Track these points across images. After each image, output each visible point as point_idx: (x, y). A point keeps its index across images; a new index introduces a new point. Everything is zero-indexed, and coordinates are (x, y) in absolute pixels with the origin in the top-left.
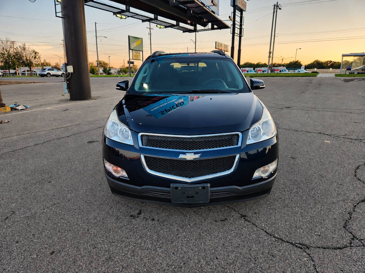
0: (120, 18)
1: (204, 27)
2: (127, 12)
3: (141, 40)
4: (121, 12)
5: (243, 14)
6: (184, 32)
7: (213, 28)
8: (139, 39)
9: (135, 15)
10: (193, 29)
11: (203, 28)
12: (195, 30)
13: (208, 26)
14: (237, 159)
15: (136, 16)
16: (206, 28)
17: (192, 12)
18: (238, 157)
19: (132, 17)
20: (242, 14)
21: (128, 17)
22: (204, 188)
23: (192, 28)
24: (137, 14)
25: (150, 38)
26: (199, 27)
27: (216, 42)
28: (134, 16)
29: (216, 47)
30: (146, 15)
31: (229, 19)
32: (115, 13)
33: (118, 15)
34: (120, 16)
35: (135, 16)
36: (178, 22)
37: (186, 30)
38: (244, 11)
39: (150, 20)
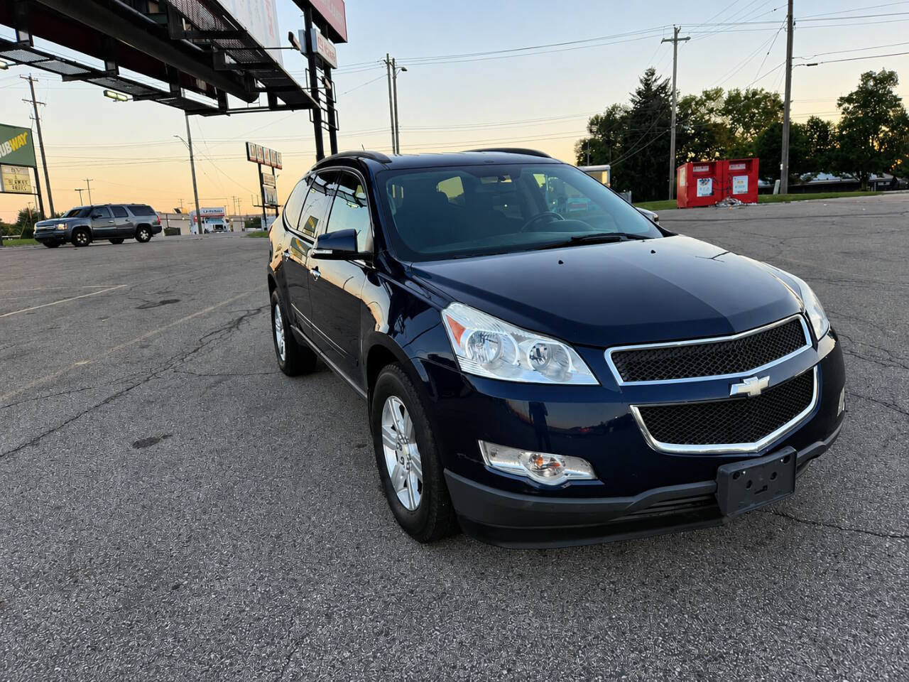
1: (246, 103)
2: (21, 51)
3: (26, 133)
5: (332, 73)
6: (189, 113)
7: (273, 107)
8: (20, 131)
9: (45, 58)
10: (217, 107)
11: (243, 104)
12: (223, 109)
13: (257, 101)
15: (47, 63)
16: (251, 105)
19: (30, 64)
20: (328, 75)
21: (20, 62)
22: (787, 459)
23: (213, 103)
24: (52, 57)
27: (247, 144)
28: (40, 61)
29: (250, 156)
36: (176, 87)
38: (334, 68)
39: (89, 75)
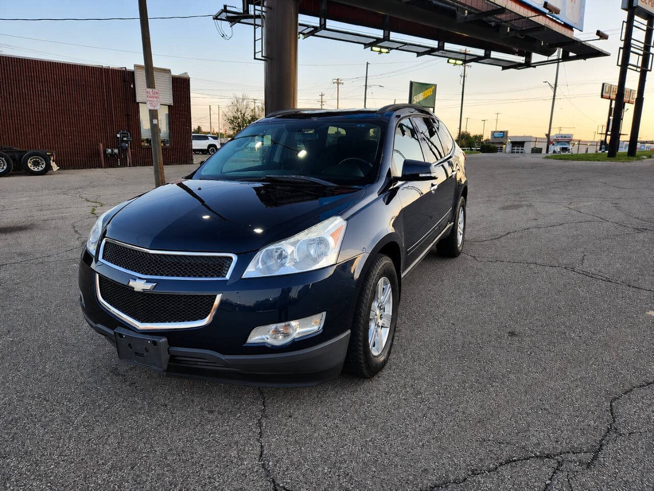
0: (378, 53)
1: (547, 57)
2: (386, 42)
3: (433, 87)
4: (376, 42)
6: (504, 68)
7: (566, 58)
8: (431, 86)
9: (402, 45)
10: (524, 62)
11: (545, 58)
12: (528, 64)
13: (554, 54)
14: (217, 302)
15: (405, 47)
16: (551, 58)
17: (508, 31)
18: (219, 297)
19: (397, 49)
20: (650, 24)
21: (392, 49)
22: (154, 343)
23: (521, 60)
24: (406, 44)
25: (462, 84)
26: (536, 57)
27: (603, 84)
28: (401, 47)
29: (604, 94)
30: (422, 44)
31: (598, 37)
32: (366, 45)
33: (374, 48)
34: (378, 49)
35: (403, 47)
36: (488, 52)
37: (507, 66)
39: (431, 51)
